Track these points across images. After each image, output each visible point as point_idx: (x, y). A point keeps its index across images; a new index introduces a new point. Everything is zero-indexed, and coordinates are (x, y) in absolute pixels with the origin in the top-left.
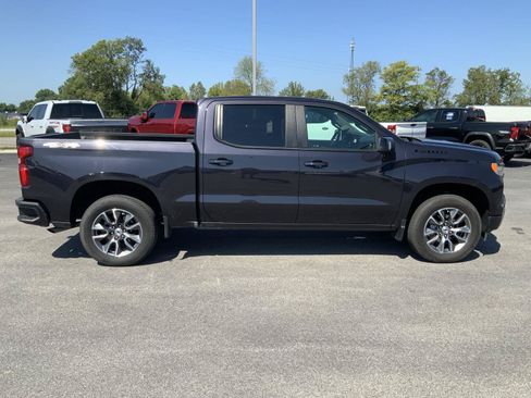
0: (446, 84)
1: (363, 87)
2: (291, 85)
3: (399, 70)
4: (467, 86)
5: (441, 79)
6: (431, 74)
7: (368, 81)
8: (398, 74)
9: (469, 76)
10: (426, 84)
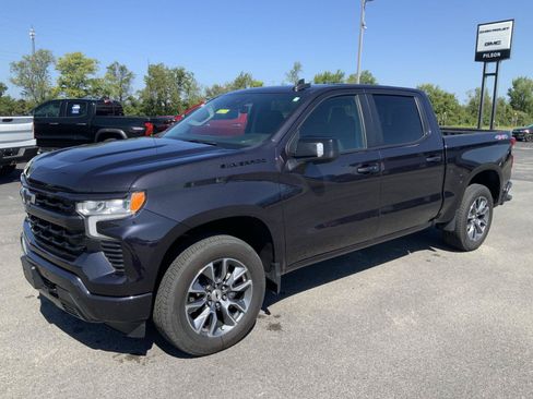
0: (128, 80)
1: (36, 78)
3: (75, 61)
4: (149, 83)
5: (121, 73)
6: (112, 68)
7: (41, 72)
8: (75, 65)
9: (149, 72)
10: (107, 78)
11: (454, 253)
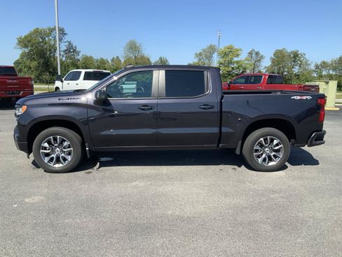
0: (260, 60)
2: (161, 58)
3: (229, 50)
4: (273, 61)
5: (256, 56)
6: (250, 53)
7: (210, 57)
8: (229, 53)
9: (274, 55)
10: (246, 59)
11: (248, 170)
